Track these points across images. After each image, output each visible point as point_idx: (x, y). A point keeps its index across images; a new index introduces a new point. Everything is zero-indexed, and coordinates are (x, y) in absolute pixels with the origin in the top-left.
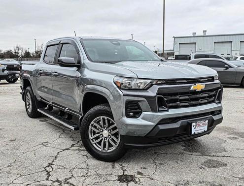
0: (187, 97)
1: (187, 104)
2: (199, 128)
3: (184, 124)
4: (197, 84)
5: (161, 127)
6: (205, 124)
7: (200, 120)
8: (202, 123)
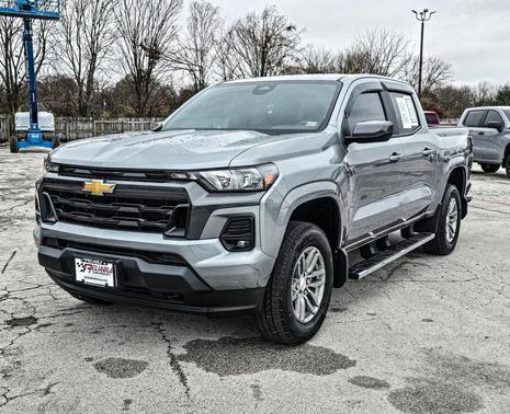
2: (92, 274)
4: (92, 180)
6: (106, 269)
7: (94, 258)
8: (98, 265)
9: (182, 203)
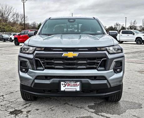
0: (61, 62)
1: (62, 67)
2: (69, 87)
3: (55, 82)
4: (68, 52)
5: (36, 81)
6: (76, 85)
7: (70, 81)
8: (72, 83)
9: (104, 58)
